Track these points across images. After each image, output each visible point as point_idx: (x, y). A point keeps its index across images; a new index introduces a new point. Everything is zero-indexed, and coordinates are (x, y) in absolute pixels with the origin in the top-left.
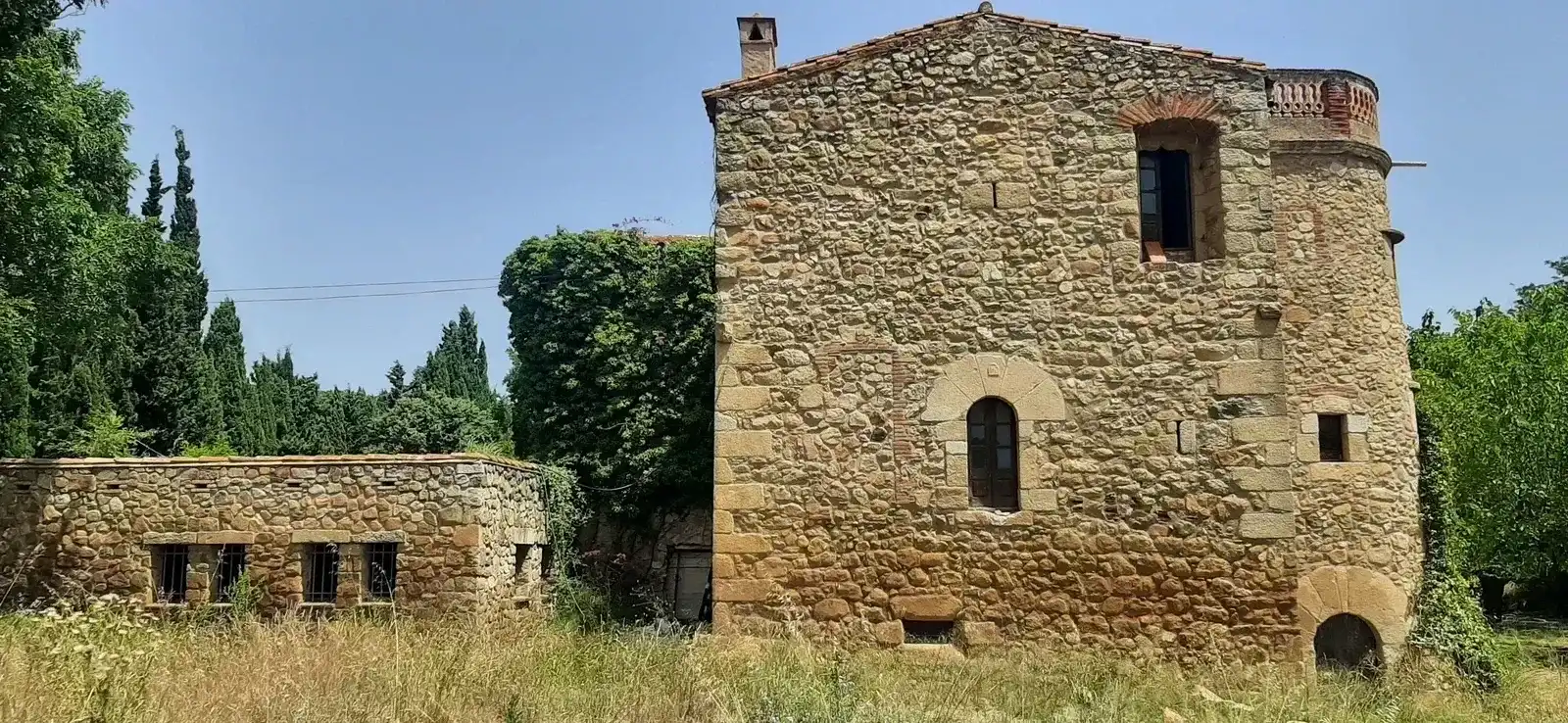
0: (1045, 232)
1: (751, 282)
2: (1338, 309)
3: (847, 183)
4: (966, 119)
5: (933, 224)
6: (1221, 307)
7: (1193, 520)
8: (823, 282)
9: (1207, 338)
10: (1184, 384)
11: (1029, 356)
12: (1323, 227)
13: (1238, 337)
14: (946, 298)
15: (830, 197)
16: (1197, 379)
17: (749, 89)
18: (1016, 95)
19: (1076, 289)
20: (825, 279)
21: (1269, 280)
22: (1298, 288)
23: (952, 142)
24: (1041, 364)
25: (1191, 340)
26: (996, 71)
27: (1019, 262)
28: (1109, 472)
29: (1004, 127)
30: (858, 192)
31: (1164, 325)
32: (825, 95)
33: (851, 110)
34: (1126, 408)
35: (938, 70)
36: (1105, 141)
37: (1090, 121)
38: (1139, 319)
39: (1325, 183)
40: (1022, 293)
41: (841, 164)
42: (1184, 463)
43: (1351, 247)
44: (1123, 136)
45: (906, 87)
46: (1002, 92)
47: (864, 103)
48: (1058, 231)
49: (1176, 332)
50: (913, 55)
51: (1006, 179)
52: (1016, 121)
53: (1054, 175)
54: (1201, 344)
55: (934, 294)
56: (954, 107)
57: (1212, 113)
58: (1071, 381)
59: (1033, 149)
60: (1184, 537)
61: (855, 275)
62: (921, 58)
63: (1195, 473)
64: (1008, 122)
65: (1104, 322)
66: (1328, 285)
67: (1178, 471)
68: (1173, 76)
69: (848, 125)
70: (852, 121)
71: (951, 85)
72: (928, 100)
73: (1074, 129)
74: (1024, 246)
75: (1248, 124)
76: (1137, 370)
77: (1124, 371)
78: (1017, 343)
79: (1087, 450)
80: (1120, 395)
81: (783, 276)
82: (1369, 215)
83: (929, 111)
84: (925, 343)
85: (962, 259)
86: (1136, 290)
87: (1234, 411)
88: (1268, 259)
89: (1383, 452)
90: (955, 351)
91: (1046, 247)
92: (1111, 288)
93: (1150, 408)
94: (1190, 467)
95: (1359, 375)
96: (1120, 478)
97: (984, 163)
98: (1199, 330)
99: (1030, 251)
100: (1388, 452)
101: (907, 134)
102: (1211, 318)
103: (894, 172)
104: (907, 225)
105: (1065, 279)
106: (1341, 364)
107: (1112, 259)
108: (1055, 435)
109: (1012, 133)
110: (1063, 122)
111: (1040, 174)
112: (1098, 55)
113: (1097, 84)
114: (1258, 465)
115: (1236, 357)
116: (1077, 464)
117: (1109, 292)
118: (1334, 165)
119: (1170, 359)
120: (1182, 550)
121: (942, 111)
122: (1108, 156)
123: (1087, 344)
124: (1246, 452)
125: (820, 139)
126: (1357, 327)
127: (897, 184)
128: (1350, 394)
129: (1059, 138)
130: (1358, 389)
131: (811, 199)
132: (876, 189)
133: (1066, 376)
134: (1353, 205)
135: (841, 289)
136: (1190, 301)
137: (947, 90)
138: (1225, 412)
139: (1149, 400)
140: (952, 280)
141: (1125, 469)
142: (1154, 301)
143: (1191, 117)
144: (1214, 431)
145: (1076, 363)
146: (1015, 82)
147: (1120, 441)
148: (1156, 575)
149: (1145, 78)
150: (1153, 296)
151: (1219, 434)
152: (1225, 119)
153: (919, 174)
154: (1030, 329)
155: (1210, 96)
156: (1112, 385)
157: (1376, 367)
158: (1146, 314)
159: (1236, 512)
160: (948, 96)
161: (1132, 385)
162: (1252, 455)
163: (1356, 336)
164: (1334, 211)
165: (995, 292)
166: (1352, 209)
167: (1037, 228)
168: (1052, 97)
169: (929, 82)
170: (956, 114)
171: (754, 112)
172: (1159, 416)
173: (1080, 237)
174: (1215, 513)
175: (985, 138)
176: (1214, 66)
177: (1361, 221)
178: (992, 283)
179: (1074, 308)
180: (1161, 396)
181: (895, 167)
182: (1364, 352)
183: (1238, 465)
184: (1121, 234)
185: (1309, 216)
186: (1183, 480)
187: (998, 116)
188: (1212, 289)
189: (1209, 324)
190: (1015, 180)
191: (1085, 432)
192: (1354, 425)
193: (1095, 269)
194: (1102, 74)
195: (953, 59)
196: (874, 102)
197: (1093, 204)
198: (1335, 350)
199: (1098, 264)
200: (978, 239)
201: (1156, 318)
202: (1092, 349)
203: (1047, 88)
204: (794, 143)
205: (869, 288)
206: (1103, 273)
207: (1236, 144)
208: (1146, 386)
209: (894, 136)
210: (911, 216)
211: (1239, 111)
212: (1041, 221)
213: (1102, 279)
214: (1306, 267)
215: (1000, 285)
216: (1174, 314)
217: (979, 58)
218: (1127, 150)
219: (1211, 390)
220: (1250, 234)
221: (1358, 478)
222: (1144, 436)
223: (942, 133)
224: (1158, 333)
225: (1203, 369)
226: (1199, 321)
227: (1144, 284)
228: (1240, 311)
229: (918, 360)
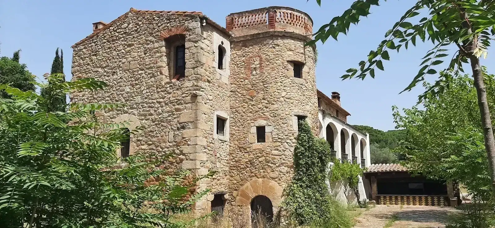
0: (140, 75)
1: (76, 99)
2: (265, 89)
3: (98, 67)
4: (125, 44)
5: (115, 77)
6: (183, 94)
7: (170, 164)
8: (91, 97)
9: (178, 105)
10: (171, 120)
11: (134, 114)
12: (262, 62)
13: (186, 104)
14: (116, 99)
15: (94, 72)
16: (175, 118)
17: (80, 44)
18: (137, 35)
19: (147, 92)
20: (91, 96)
21: (196, 84)
22: (253, 84)
23: (121, 52)
24: (137, 116)
25: (174, 105)
26: (132, 28)
27: (134, 86)
28: (150, 149)
29: (133, 45)
30: (100, 70)
31: (167, 101)
32: (95, 43)
33: (100, 46)
34: (157, 129)
35: (119, 30)
36: (156, 45)
37: (154, 39)
38: (162, 100)
39: (264, 47)
40: (133, 95)
41: (97, 62)
42: (169, 145)
43: (272, 68)
44: (161, 43)
45: (112, 37)
46: (133, 34)
47: (103, 43)
48: (144, 75)
49: (170, 103)
50: (114, 27)
51: (132, 61)
52: (136, 42)
53: (144, 57)
54: (177, 106)
55: (113, 98)
56: (122, 41)
57: (184, 32)
58: (144, 121)
59: (139, 50)
60: (168, 169)
61: (97, 94)
62: (116, 28)
63: (172, 149)
64: (134, 43)
65: (152, 102)
66: (263, 82)
67: (168, 148)
68: (175, 21)
69: (99, 50)
70: (100, 49)
71: (122, 34)
72: (116, 40)
73: (149, 42)
74: (136, 80)
75: (193, 33)
76: (159, 116)
77: (156, 117)
78: (132, 110)
79: (146, 142)
80: (155, 125)
81: (83, 96)
82: (281, 56)
83: (117, 43)
84: (111, 112)
85: (121, 86)
86: (162, 91)
87: (183, 128)
88: (196, 77)
89: (277, 139)
90: (118, 114)
91: (141, 80)
92: (155, 91)
93: (162, 128)
94: (171, 146)
95: (270, 112)
96: (153, 151)
97: (128, 56)
98: (176, 102)
99: (137, 82)
100: (279, 138)
101: (111, 51)
102: (179, 98)
103: (108, 62)
104: (110, 77)
105: (144, 89)
106: (265, 109)
107: (156, 82)
108: (138, 138)
109: (135, 46)
110: (147, 41)
111: (140, 58)
112: (156, 18)
113: (155, 27)
114: (188, 145)
115: (185, 110)
116: (143, 147)
117: (155, 92)
118: (268, 40)
119: (168, 112)
120: (167, 173)
121: (119, 42)
122: (156, 50)
123: (148, 109)
124: (185, 141)
125: (93, 55)
126: (271, 96)
127: (108, 66)
128: (267, 119)
129: (145, 46)
130: (270, 117)
131: (90, 73)
132: (103, 68)
133: (142, 120)
134: (275, 53)
135: (94, 98)
136: (174, 93)
137: (121, 36)
138: (181, 128)
139: (162, 125)
140: (118, 93)
141: (154, 148)
142: (166, 94)
143: (179, 34)
144: (178, 134)
145: (145, 115)
146: (136, 30)
147: (154, 139)
148: (160, 182)
149: (167, 23)
150: (166, 92)
151: (179, 135)
152: (188, 33)
153: (113, 62)
154: (135, 106)
155: (184, 26)
156: (154, 122)
157: (277, 109)
158: (163, 99)
159: (182, 160)
160: (121, 38)
161: (158, 121)
162: (187, 142)
163: (271, 99)
164: (267, 56)
165: (128, 95)
166: (274, 55)
167: (139, 74)
168: (145, 34)
169: (117, 34)
170: (123, 43)
171: (81, 50)
172: (164, 131)
173: (149, 76)
174: (176, 161)
175: (129, 49)
176: (186, 16)
177: (277, 59)
178: (127, 93)
179: (146, 98)
180: (165, 124)
181: (108, 61)
182: (273, 104)
183: (183, 145)
184: (159, 74)
185: (258, 59)
186: (169, 151)
187: (132, 42)
188: (181, 89)
189: (179, 100)
190: (135, 60)
191: (146, 137)
192: (267, 129)
193: (152, 85)
194: (157, 24)
195: (123, 26)
196: (105, 43)
197: (152, 65)
198: (263, 104)
199: (152, 84)
200: (125, 80)
201: (165, 99)
202: (149, 111)
203: (144, 31)
204: (88, 58)
205: (100, 97)
206: (154, 87)
207: (189, 40)
208: (162, 121)
209: (109, 52)
210: (111, 75)
211: (191, 29)
212: (140, 72)
213: (153, 88)
214: (256, 77)
215: (129, 93)
216: (170, 98)
217: (129, 24)
218: (162, 47)
219: (178, 121)
220: (192, 69)
221: (268, 148)
222: (160, 137)
223: (119, 49)
224: (166, 104)
225: (177, 114)
226: (176, 99)
227: (164, 89)
228: (187, 95)
229: (109, 118)
